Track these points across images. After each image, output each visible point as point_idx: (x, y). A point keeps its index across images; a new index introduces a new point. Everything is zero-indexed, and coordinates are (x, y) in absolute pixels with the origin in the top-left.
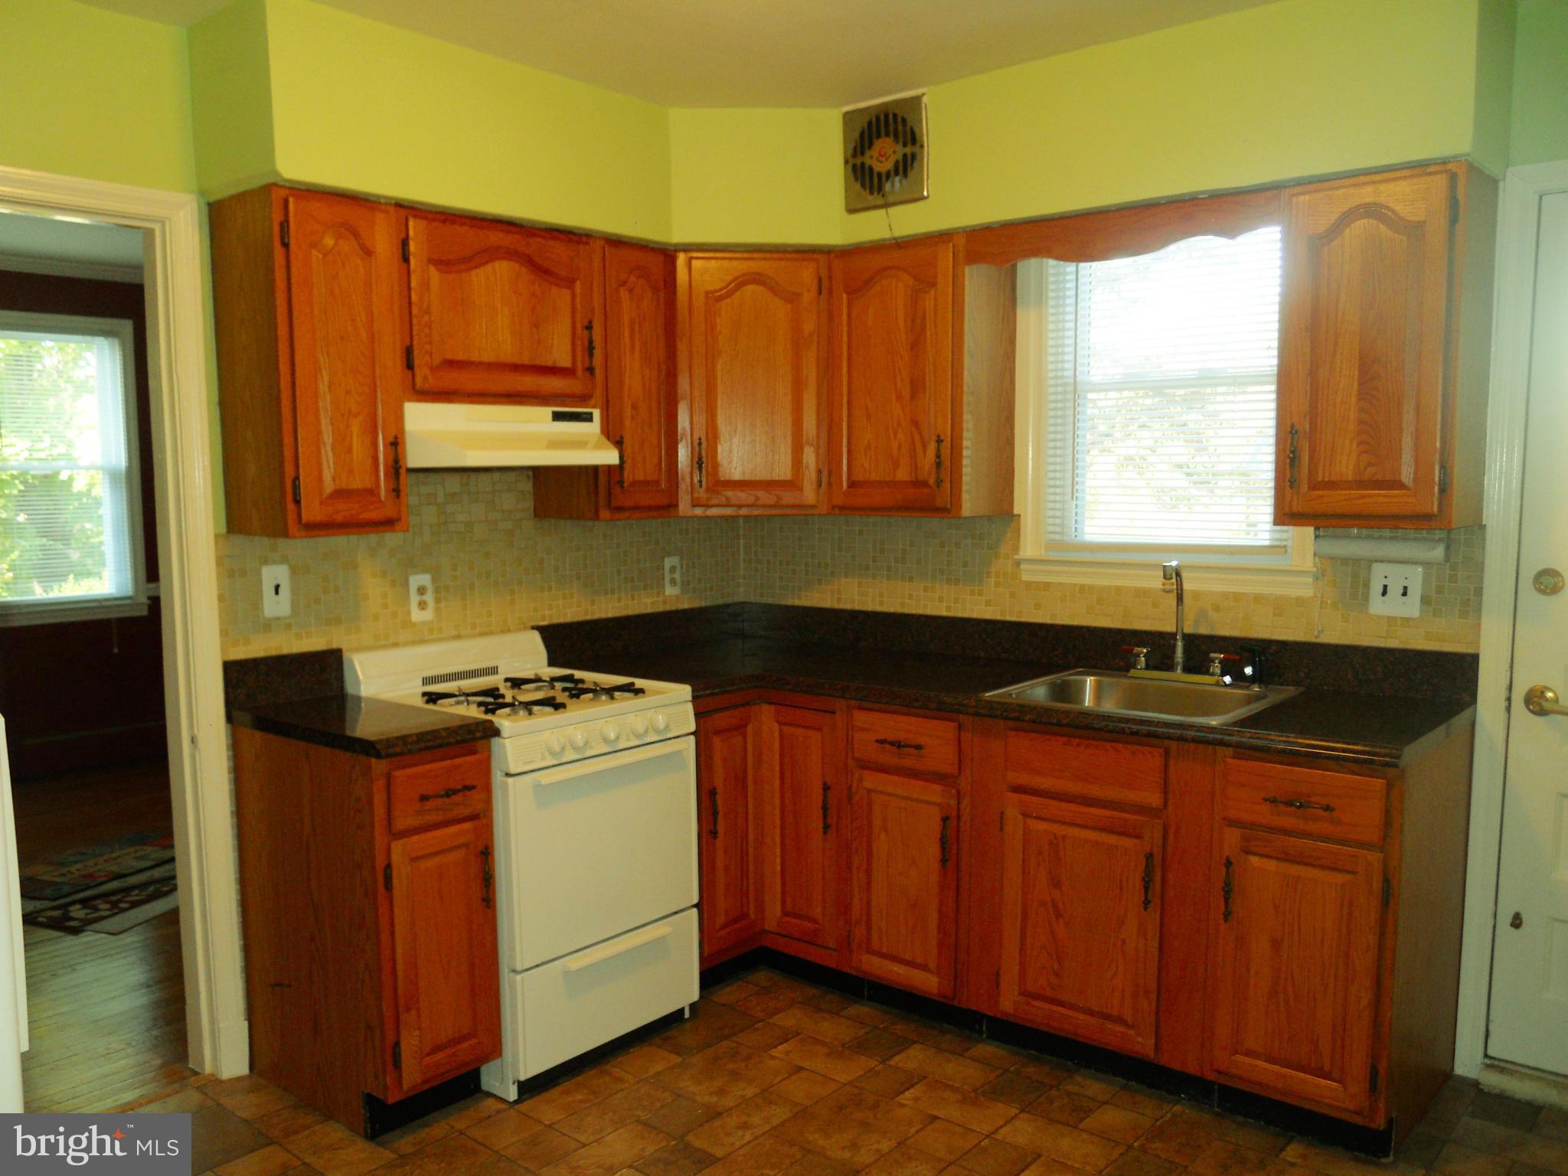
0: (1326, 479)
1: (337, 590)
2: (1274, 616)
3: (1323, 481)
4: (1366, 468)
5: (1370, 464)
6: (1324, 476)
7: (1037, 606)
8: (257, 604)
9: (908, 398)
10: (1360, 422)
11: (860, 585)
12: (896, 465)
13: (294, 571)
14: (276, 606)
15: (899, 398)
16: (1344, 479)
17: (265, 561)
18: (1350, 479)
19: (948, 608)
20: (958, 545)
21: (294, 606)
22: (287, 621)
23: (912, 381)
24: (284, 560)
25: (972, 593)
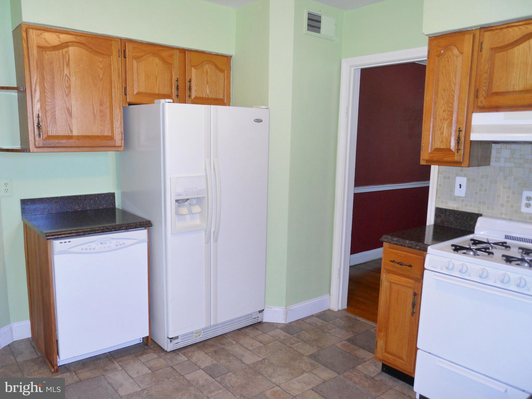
1: (485, 190)
8: (452, 191)
13: (468, 180)
14: (460, 192)
17: (458, 175)
21: (466, 193)
22: (463, 199)
24: (465, 176)
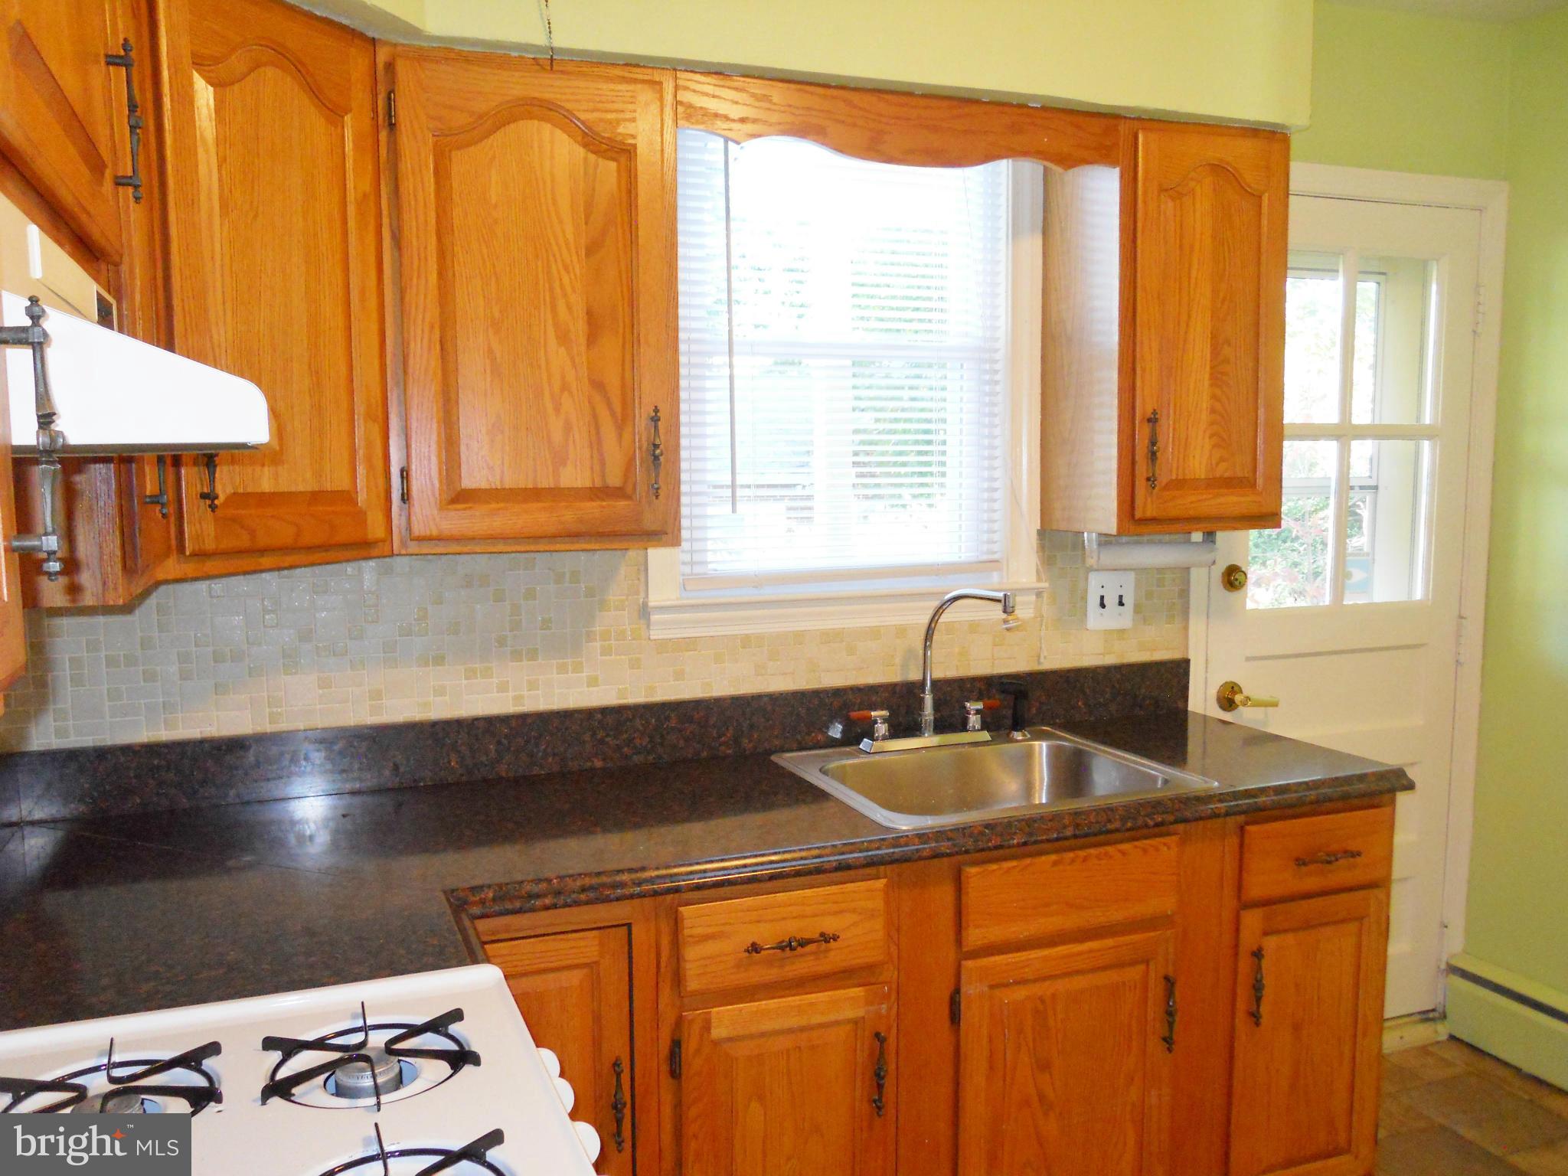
0: (1180, 477)
2: (995, 645)
3: (1176, 479)
4: (1217, 464)
5: (1222, 459)
6: (1177, 475)
7: (679, 675)
9: (583, 340)
10: (1213, 411)
11: (324, 684)
12: (560, 460)
15: (564, 338)
16: (1197, 477)
18: (1203, 477)
19: (518, 699)
20: (530, 594)
23: (589, 313)
25: (562, 669)
